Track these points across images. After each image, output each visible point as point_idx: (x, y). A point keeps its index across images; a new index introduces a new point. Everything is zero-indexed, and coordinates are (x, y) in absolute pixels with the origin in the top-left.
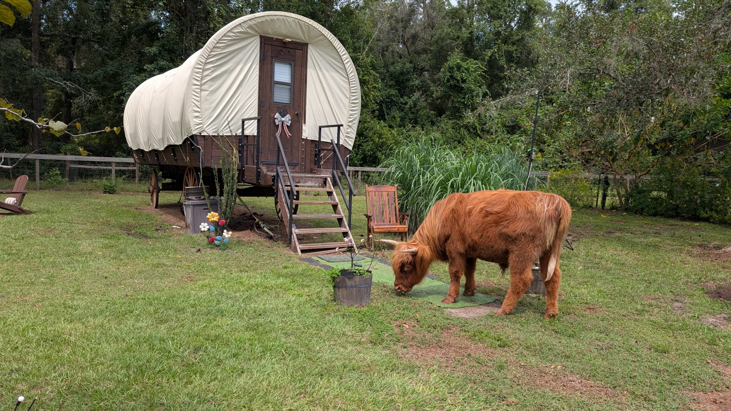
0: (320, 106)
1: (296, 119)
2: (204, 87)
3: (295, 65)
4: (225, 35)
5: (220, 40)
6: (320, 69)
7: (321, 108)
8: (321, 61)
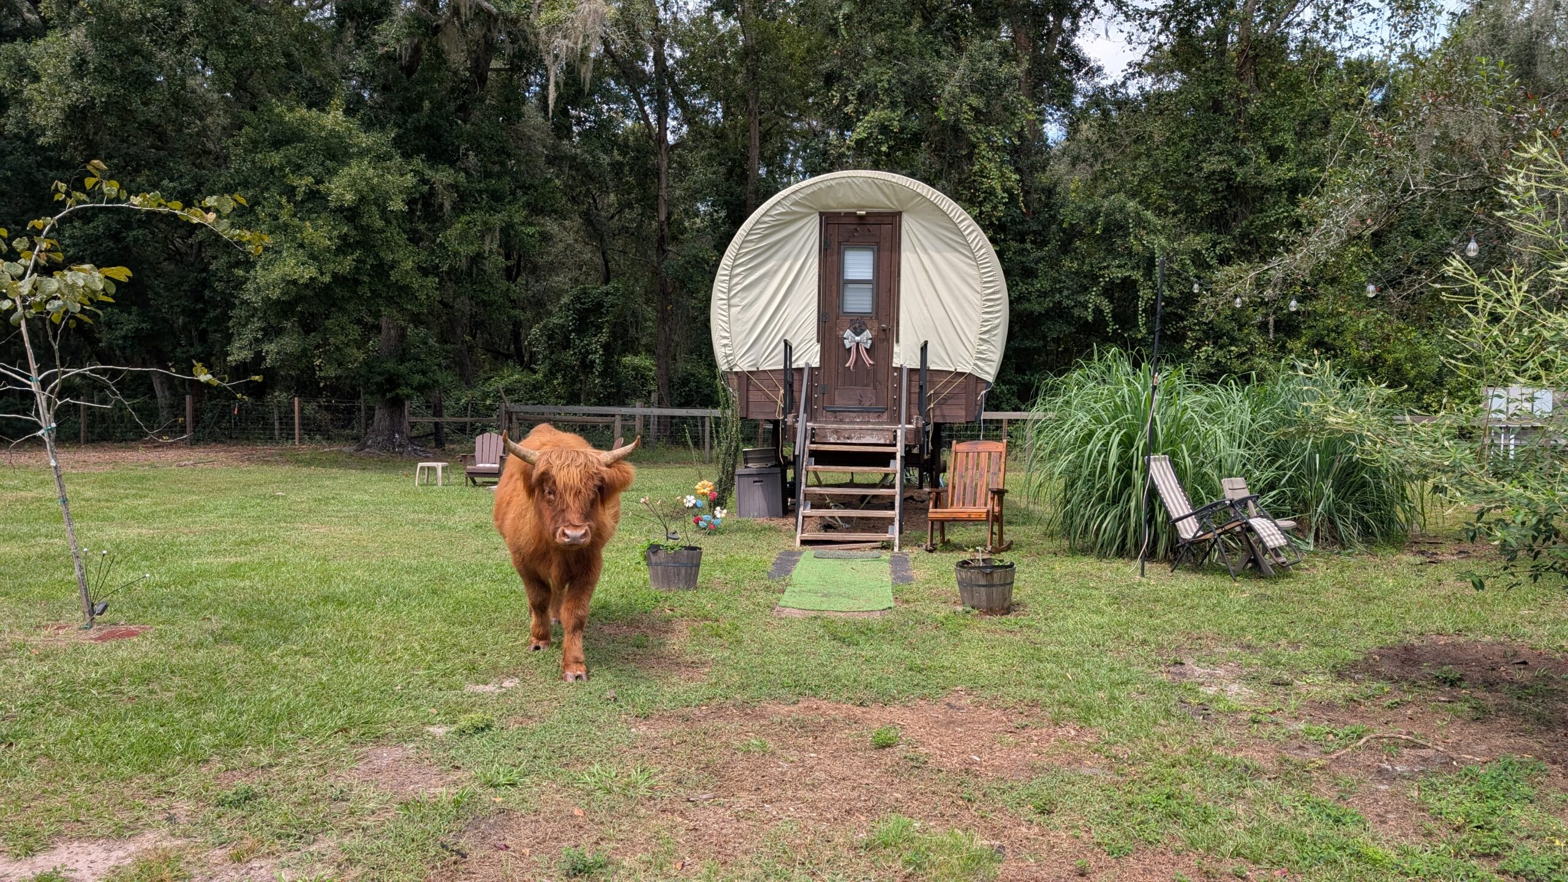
0: (925, 311)
1: (882, 336)
2: (733, 302)
3: (879, 250)
4: (758, 222)
5: (751, 229)
6: (925, 251)
7: (927, 314)
8: (925, 236)
